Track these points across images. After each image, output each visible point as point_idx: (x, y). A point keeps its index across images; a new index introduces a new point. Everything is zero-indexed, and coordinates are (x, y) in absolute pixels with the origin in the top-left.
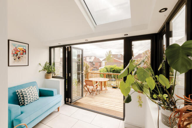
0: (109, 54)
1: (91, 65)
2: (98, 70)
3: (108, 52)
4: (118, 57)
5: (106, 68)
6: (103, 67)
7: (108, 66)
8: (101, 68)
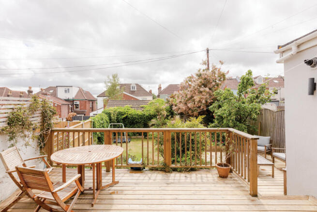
0: (113, 82)
1: (70, 106)
2: (88, 118)
3: (111, 77)
4: (131, 90)
5: (106, 114)
6: (100, 112)
7: (112, 108)
8: (95, 112)
